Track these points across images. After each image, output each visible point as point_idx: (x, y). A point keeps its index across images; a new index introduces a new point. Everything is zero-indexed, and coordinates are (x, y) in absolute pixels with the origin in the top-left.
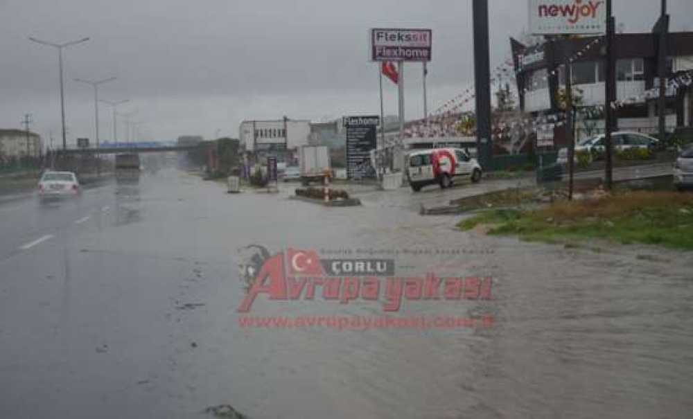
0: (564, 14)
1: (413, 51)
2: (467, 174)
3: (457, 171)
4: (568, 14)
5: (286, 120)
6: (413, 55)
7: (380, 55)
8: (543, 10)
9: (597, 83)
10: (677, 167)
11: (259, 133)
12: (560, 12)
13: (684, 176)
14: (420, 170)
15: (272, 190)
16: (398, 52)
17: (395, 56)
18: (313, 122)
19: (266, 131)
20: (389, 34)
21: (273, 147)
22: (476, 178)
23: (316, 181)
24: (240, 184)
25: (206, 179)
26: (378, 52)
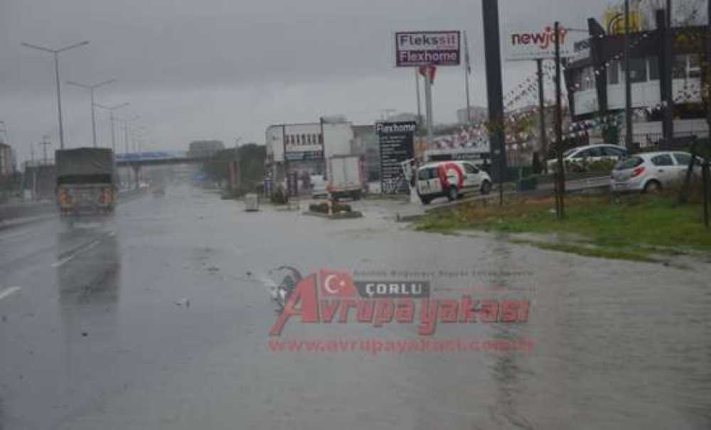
0: (535, 41)
1: (441, 55)
2: (477, 186)
3: (465, 183)
4: (539, 41)
5: (323, 121)
6: (441, 59)
7: (405, 60)
8: (516, 39)
9: (649, 82)
10: (612, 178)
11: (290, 139)
12: (532, 40)
13: (617, 185)
14: (428, 183)
15: (293, 207)
16: (424, 57)
17: (421, 61)
18: (355, 124)
19: (298, 136)
20: (414, 37)
21: (306, 157)
22: (486, 189)
23: (346, 197)
24: (259, 201)
25: (224, 198)
26: (402, 56)
